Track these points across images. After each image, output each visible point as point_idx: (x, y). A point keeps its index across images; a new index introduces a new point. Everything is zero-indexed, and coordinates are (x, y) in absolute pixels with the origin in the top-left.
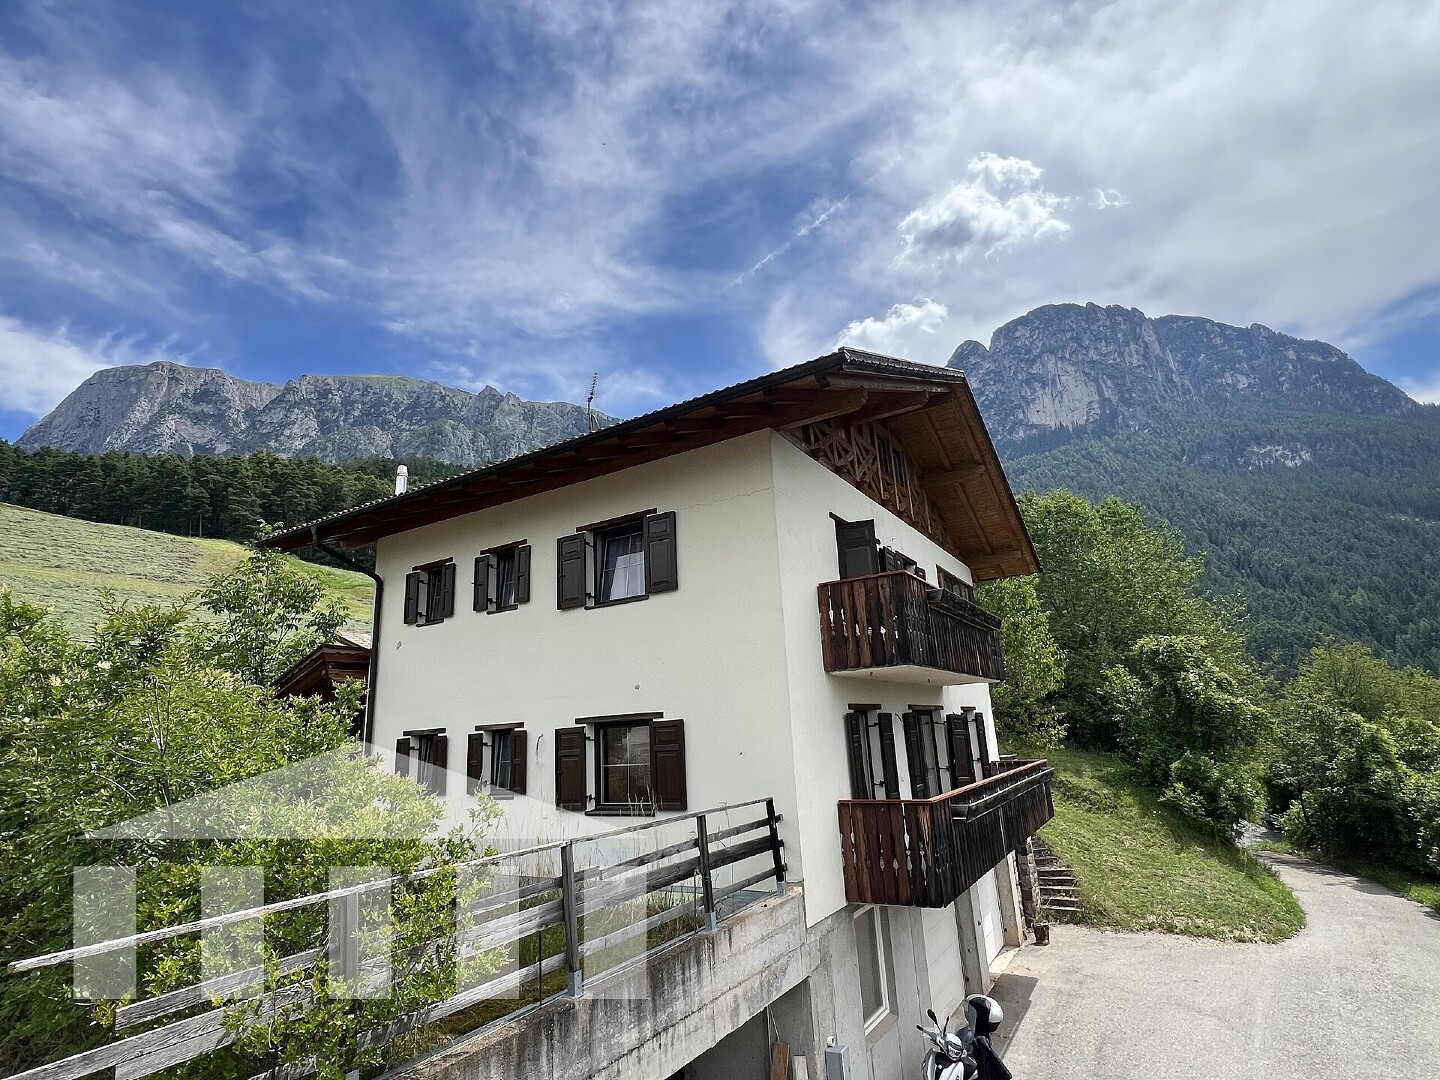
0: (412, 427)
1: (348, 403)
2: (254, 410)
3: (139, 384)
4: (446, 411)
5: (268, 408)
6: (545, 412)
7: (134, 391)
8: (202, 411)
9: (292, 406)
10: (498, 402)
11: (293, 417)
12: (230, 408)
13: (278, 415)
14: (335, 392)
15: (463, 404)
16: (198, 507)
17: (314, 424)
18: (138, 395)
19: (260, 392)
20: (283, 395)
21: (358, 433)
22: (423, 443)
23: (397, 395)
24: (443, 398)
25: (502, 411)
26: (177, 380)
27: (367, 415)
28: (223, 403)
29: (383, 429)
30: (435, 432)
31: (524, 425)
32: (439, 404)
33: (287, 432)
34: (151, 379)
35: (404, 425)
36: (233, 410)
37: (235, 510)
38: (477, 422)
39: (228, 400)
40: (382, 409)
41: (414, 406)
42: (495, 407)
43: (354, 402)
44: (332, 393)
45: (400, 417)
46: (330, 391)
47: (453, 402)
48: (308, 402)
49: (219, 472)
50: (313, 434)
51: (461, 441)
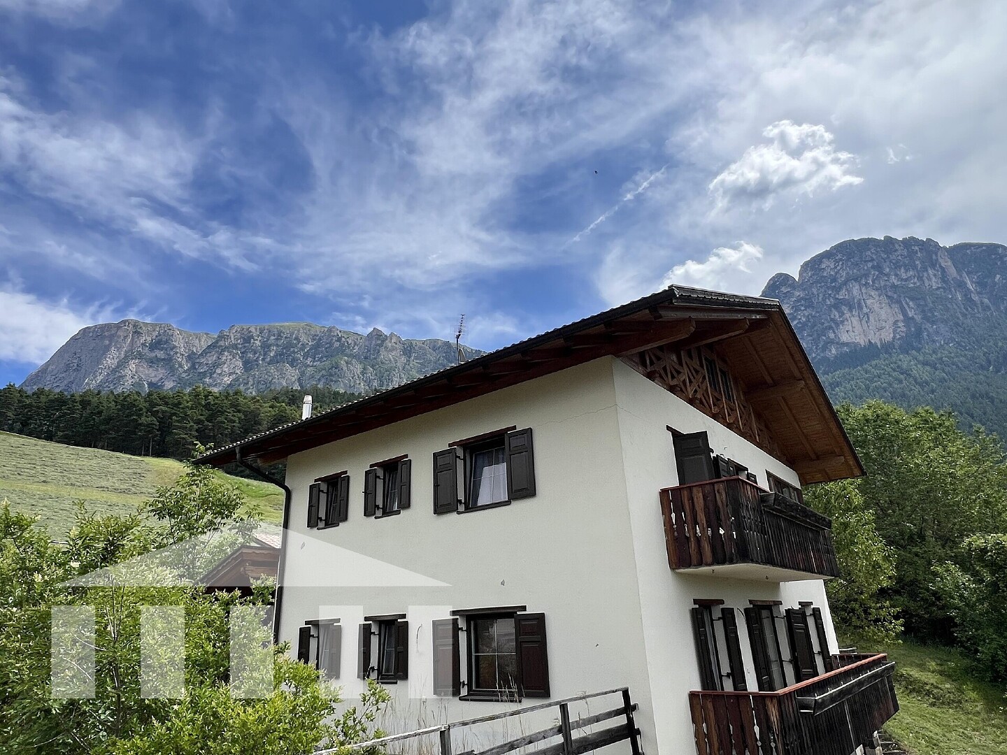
0: (315, 364)
1: (266, 346)
2: (195, 354)
3: (111, 338)
4: (342, 350)
5: (204, 353)
6: (420, 348)
7: (107, 342)
8: (156, 356)
9: (223, 350)
10: (383, 341)
11: (224, 358)
12: (176, 353)
13: (211, 358)
14: (256, 338)
15: (355, 344)
16: (149, 432)
17: (240, 363)
18: (110, 344)
19: (200, 341)
20: (217, 342)
21: (272, 369)
22: (323, 376)
23: (303, 339)
24: (339, 340)
25: (386, 348)
26: (139, 333)
27: (281, 355)
28: (172, 349)
29: (292, 366)
30: (332, 367)
31: (403, 359)
32: (337, 344)
33: (219, 371)
34: (120, 333)
35: (309, 361)
36: (179, 355)
37: (176, 434)
38: (366, 358)
39: (175, 347)
40: (292, 349)
41: (316, 347)
42: (381, 345)
43: (271, 345)
44: (253, 338)
45: (306, 356)
46: (252, 337)
47: (347, 342)
48: (235, 346)
49: (166, 404)
50: (238, 372)
51: (354, 374)
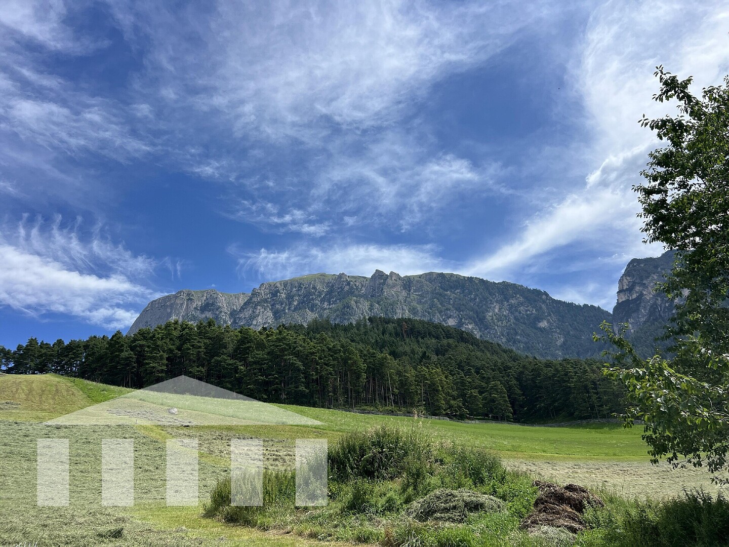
0: (331, 306)
1: (290, 297)
2: (234, 311)
3: (171, 306)
4: (351, 292)
5: (242, 309)
6: (418, 281)
7: (169, 310)
8: (206, 317)
9: (256, 305)
10: (386, 280)
11: (258, 311)
12: (221, 312)
13: (247, 313)
15: (362, 286)
17: (270, 314)
18: (171, 312)
19: (238, 300)
20: (251, 299)
21: (296, 315)
22: (337, 316)
23: (319, 287)
24: (348, 284)
25: (388, 285)
26: (191, 300)
27: (302, 303)
28: (217, 310)
29: (312, 311)
30: (344, 307)
31: (404, 293)
32: (347, 288)
33: (254, 322)
34: (178, 301)
35: (326, 305)
36: (223, 314)
38: (372, 296)
39: (219, 307)
40: (311, 297)
41: (330, 293)
42: (384, 284)
43: (293, 296)
44: (279, 292)
45: (322, 301)
47: (355, 285)
48: (266, 301)
50: (269, 321)
51: (363, 311)
